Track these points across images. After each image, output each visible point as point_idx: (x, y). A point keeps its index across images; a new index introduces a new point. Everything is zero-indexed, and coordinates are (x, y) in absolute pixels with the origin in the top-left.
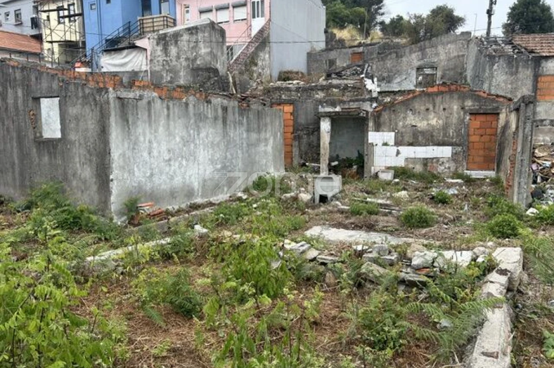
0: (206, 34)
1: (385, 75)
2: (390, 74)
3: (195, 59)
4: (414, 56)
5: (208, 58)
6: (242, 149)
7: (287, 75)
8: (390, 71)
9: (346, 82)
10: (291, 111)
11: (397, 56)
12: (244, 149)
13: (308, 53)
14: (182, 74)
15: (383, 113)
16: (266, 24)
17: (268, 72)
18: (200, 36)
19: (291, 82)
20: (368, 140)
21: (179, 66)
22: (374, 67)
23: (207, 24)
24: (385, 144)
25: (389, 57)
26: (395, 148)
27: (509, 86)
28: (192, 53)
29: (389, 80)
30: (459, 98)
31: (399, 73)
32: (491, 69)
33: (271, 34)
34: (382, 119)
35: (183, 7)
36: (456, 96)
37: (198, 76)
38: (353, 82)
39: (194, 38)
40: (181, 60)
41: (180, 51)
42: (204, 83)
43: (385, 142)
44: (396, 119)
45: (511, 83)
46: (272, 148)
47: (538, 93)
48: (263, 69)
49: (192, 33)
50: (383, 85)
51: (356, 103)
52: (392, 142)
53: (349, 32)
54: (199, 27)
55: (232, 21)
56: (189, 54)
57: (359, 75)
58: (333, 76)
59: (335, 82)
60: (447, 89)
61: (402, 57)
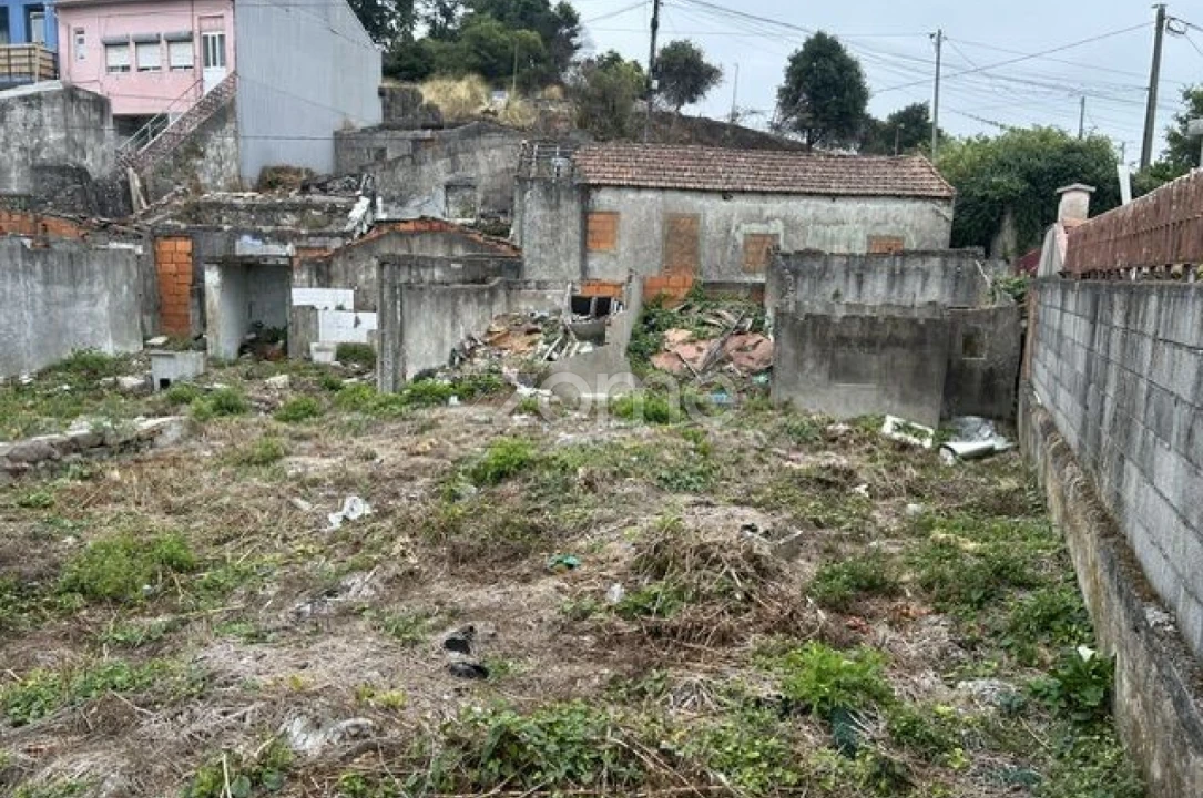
0: (57, 109)
1: (396, 193)
2: (404, 192)
3: (37, 150)
4: (440, 164)
5: (62, 150)
6: (34, 309)
7: (275, 176)
8: (402, 187)
9: (335, 199)
10: (189, 249)
11: (413, 163)
12: (39, 311)
13: (336, 134)
14: (13, 175)
15: (335, 260)
16: (227, 80)
17: (234, 169)
18: (46, 110)
19: (240, 194)
20: (291, 301)
21: (8, 160)
22: (378, 179)
23: (59, 91)
24: (340, 308)
25: (401, 163)
26: (352, 316)
27: (549, 225)
28: (32, 140)
29: (402, 202)
30: (445, 242)
31: (417, 191)
32: (522, 199)
33: (238, 100)
34: (333, 270)
35: (72, 33)
36: (440, 238)
37: (43, 180)
38: (345, 200)
39: (34, 116)
40: (13, 150)
41: (10, 134)
42: (55, 193)
43: (340, 303)
44: (353, 270)
45: (552, 221)
46: (109, 309)
47: (590, 237)
48: (220, 164)
49: (30, 106)
50: (392, 208)
51: (320, 239)
52: (349, 305)
53: (470, 87)
54: (43, 95)
55: (166, 69)
56: (26, 141)
57: (354, 191)
58: (313, 189)
59: (317, 198)
60: (427, 228)
61: (420, 163)
